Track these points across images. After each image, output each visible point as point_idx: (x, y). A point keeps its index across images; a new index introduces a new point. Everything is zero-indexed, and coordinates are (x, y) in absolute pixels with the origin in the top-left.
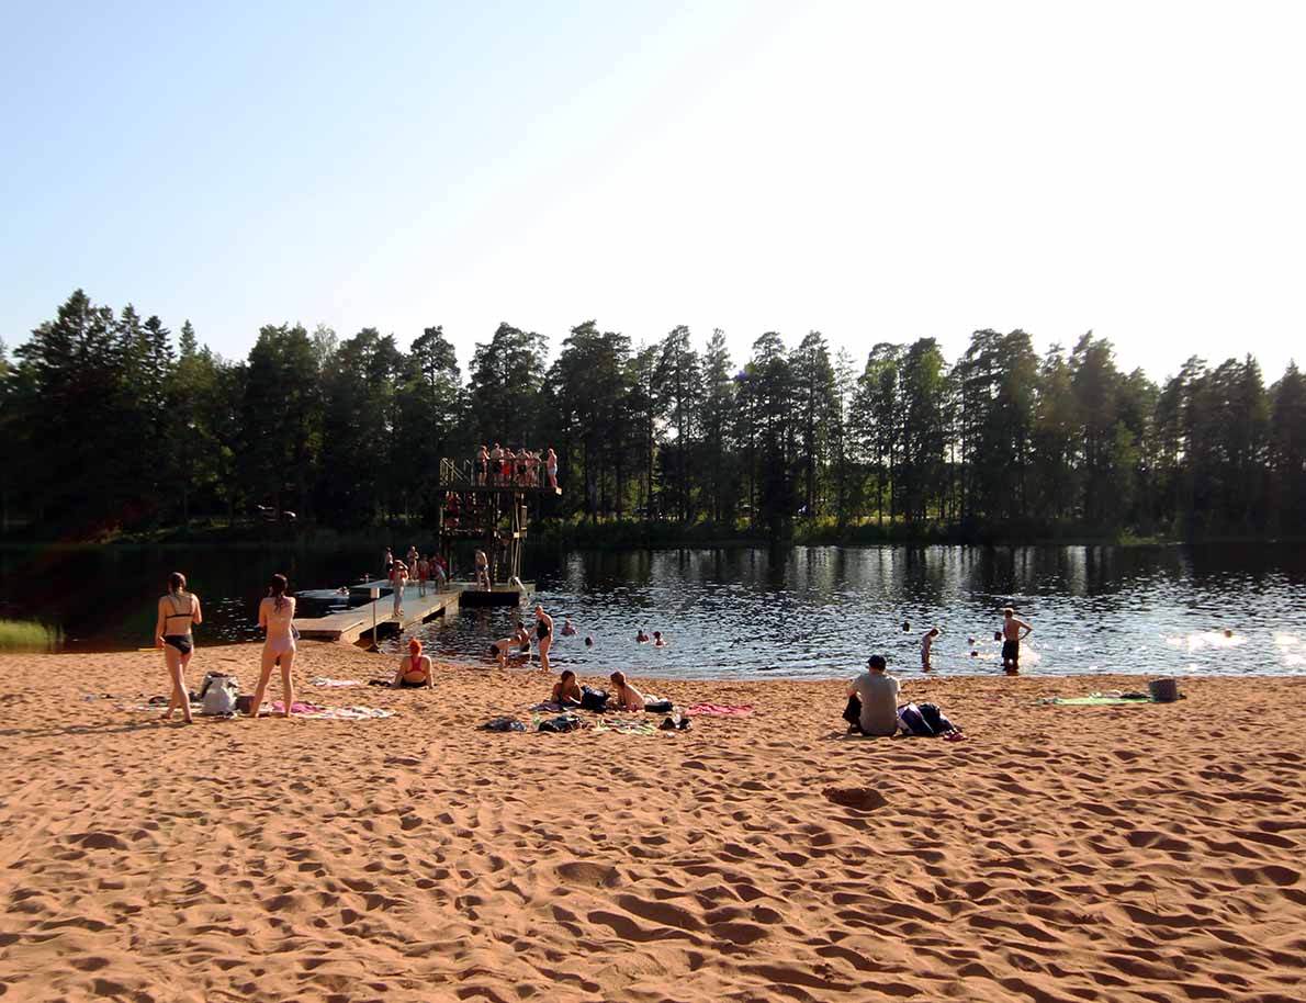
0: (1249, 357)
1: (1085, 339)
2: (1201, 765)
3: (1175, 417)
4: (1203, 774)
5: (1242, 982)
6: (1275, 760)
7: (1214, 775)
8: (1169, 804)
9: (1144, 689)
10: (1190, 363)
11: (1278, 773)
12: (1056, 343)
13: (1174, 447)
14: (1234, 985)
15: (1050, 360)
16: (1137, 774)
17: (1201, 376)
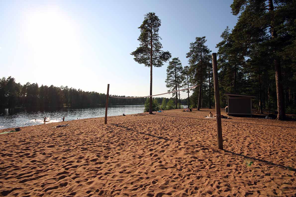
0: (36, 83)
1: (9, 78)
2: (19, 140)
3: (25, 90)
4: (19, 142)
5: (16, 174)
6: (31, 137)
7: (21, 142)
8: (11, 148)
9: (14, 130)
10: (28, 83)
11: (31, 139)
12: (4, 77)
13: (25, 94)
14: (14, 175)
15: (3, 80)
16: (7, 144)
17: (29, 85)
